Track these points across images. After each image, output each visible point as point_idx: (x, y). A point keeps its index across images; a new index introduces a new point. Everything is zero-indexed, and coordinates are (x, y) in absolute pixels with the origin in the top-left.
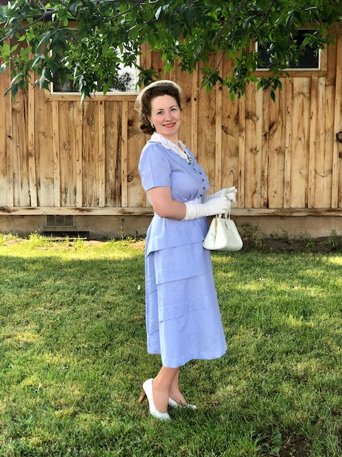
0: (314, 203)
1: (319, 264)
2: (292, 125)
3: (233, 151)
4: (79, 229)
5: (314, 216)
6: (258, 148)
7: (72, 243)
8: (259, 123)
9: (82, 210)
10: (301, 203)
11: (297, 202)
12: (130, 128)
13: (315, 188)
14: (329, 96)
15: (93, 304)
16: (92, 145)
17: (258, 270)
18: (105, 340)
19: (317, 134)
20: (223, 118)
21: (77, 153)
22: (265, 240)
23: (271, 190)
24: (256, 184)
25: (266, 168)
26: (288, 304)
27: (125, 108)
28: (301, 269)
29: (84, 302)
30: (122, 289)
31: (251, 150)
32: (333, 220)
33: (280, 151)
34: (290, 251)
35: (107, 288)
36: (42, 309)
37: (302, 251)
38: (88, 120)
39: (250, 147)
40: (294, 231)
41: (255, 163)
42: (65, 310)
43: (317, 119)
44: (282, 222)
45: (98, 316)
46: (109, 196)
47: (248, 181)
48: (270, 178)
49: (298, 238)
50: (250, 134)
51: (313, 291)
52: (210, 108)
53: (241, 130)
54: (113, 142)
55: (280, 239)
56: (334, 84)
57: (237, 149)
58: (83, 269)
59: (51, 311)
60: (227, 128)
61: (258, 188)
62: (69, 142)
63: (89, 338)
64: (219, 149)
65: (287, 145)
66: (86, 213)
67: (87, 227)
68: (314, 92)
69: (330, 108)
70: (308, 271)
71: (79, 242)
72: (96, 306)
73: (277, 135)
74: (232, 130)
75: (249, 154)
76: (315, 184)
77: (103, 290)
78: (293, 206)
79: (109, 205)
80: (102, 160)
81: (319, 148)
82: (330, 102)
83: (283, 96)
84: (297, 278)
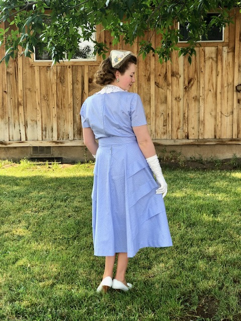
0: (220, 135)
1: (224, 178)
2: (204, 81)
3: (163, 100)
4: (55, 156)
5: (221, 144)
6: (181, 97)
7: (50, 166)
8: (181, 80)
9: (57, 143)
10: (211, 135)
11: (209, 134)
12: (90, 84)
13: (221, 125)
14: (231, 60)
15: (65, 208)
16: (64, 97)
17: (181, 183)
18: (74, 233)
19: (222, 87)
20: (155, 76)
21: (53, 102)
22: (187, 162)
23: (190, 126)
24: (180, 122)
25: (187, 111)
26: (202, 206)
27: (86, 71)
28: (212, 181)
29: (59, 206)
30: (86, 197)
31: (176, 99)
32: (234, 147)
33: (196, 99)
34: (204, 169)
35: (76, 196)
36: (30, 212)
37: (212, 169)
38: (60, 79)
39: (175, 96)
40: (206, 155)
41: (179, 108)
42: (46, 212)
43: (222, 76)
44: (198, 149)
45: (69, 217)
46: (76, 133)
47: (174, 121)
48: (190, 118)
49: (209, 160)
50: (175, 88)
51: (220, 197)
52: (146, 69)
53: (168, 85)
54: (78, 94)
55: (197, 161)
56: (234, 51)
57: (166, 98)
58: (58, 184)
59: (37, 213)
60: (158, 84)
61: (181, 126)
62: (47, 95)
63: (63, 231)
64: (153, 98)
65: (201, 95)
66: (60, 145)
67: (61, 154)
68: (219, 57)
69: (231, 69)
70: (216, 183)
71: (56, 165)
72: (67, 209)
73: (194, 88)
74: (162, 85)
75: (174, 102)
76: (221, 122)
77: (72, 198)
78: (206, 137)
79: (76, 138)
80: (70, 108)
81: (224, 96)
82: (231, 64)
83: (198, 60)
84: (209, 188)
